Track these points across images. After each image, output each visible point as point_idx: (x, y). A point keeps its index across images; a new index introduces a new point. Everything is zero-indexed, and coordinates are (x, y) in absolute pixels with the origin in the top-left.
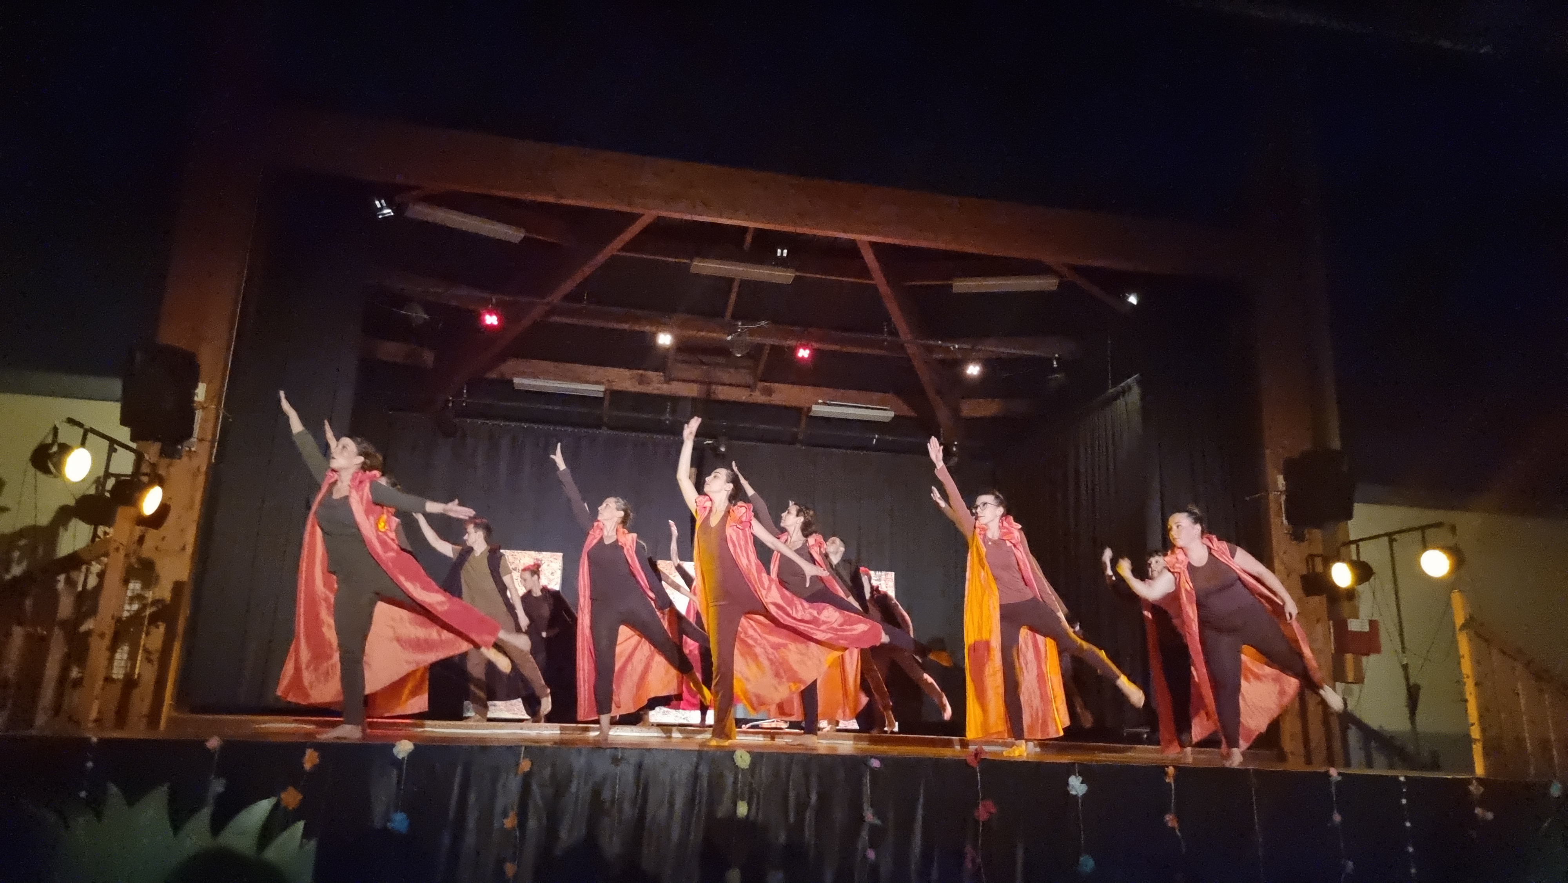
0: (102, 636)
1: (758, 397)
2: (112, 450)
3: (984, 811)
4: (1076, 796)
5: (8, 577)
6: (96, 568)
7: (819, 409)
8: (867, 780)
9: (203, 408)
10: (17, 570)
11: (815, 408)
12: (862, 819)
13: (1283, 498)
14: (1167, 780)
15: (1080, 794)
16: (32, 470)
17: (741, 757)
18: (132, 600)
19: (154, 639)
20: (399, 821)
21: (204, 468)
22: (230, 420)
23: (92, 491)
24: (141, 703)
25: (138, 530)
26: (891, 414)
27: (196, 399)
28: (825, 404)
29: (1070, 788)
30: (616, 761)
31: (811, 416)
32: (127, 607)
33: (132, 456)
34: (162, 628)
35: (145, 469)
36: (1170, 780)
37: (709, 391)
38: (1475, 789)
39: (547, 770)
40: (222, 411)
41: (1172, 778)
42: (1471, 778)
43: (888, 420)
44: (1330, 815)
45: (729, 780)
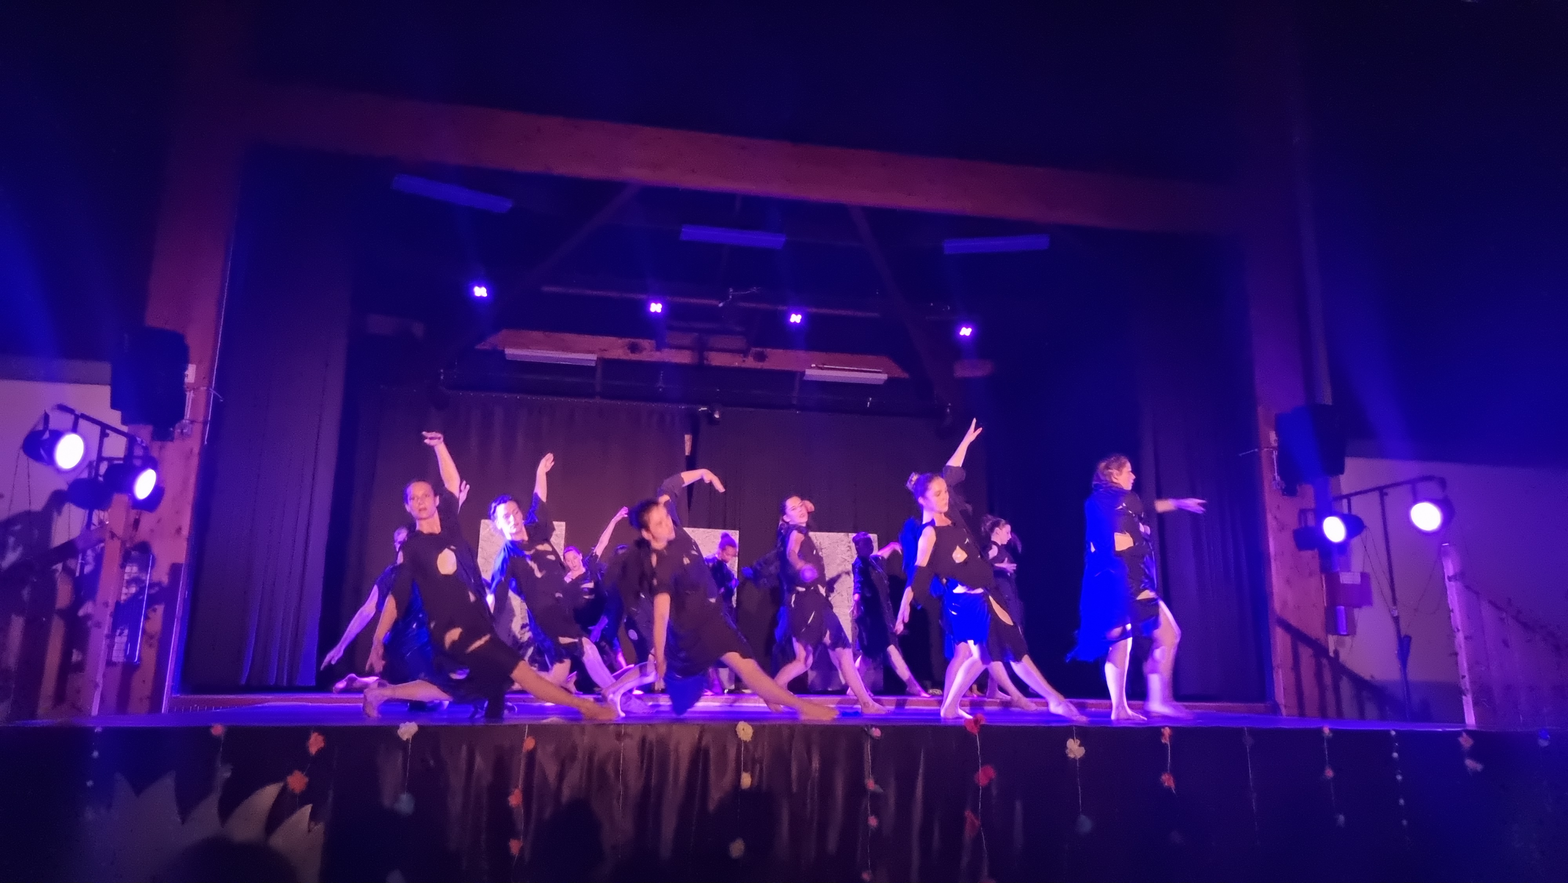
0: (101, 620)
1: (750, 363)
2: (103, 435)
3: (984, 775)
4: (1074, 759)
5: (5, 565)
6: (92, 554)
7: (813, 373)
8: (868, 747)
9: (194, 390)
10: (12, 558)
11: (808, 372)
12: (863, 789)
13: (1275, 454)
14: (1163, 741)
15: (1078, 757)
16: (23, 457)
17: (743, 730)
18: (129, 583)
19: (155, 621)
20: (405, 803)
21: (196, 450)
22: (221, 401)
23: (85, 475)
24: (142, 685)
25: (133, 513)
26: (884, 377)
27: (186, 380)
28: (818, 368)
29: (1068, 751)
30: (618, 736)
31: (806, 381)
32: (124, 590)
33: (122, 441)
34: (160, 609)
35: (138, 452)
36: (1166, 740)
37: (702, 358)
38: (1466, 742)
39: (550, 748)
40: (213, 392)
41: (1168, 739)
42: (1462, 730)
43: (882, 383)
44: (1322, 770)
45: (732, 753)
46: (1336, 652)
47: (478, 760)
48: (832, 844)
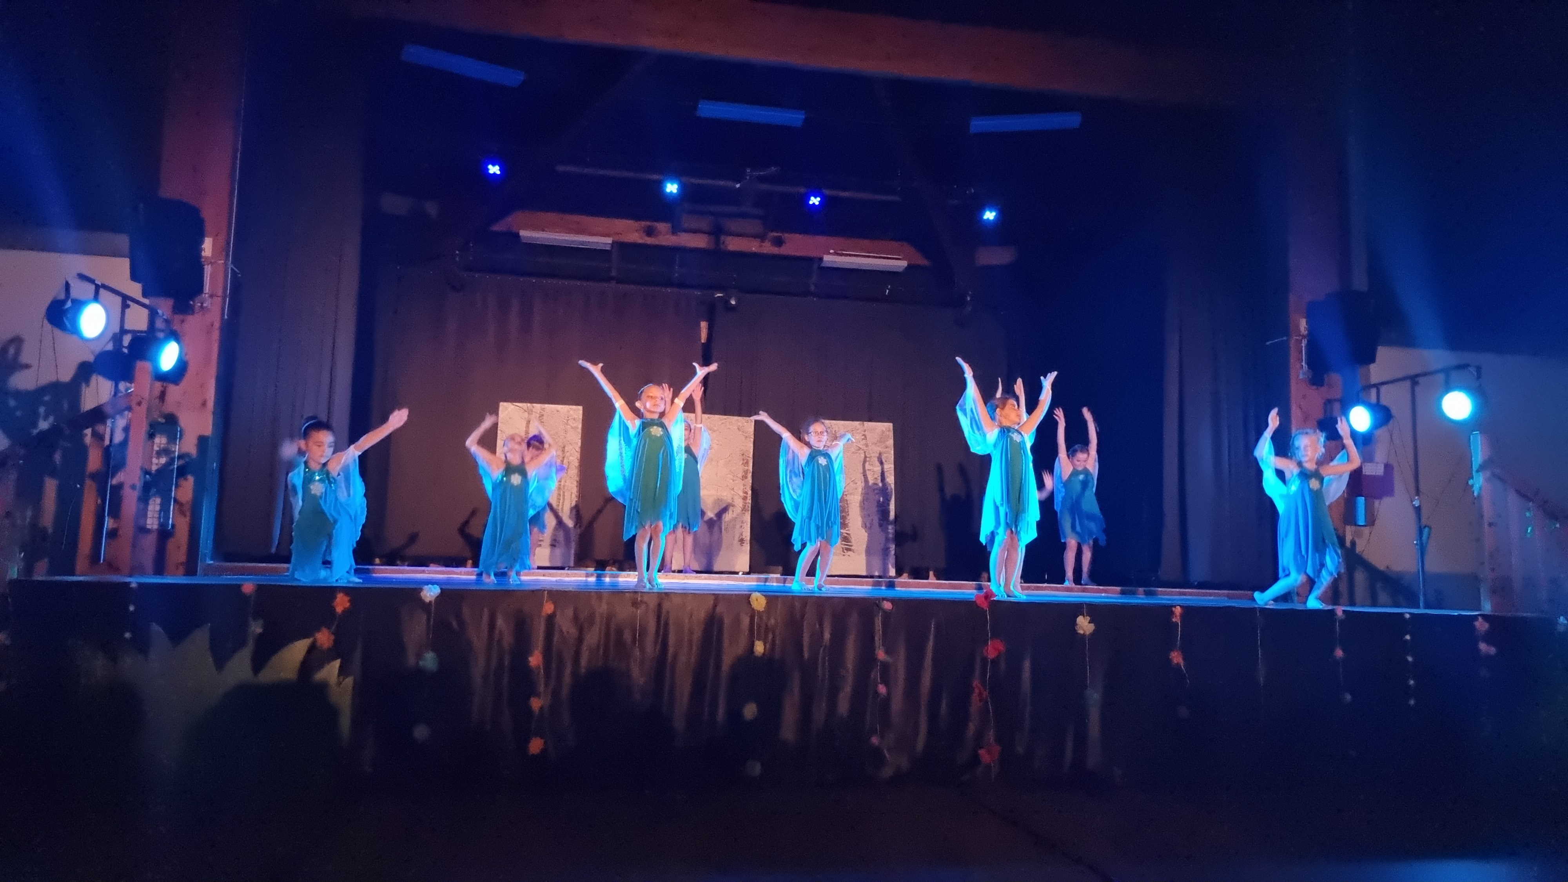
0: (133, 487)
1: (768, 248)
2: (125, 306)
3: (993, 648)
4: (1084, 635)
5: (35, 432)
6: (121, 422)
7: (830, 259)
8: (878, 622)
9: (211, 263)
10: (44, 425)
11: (827, 258)
12: (873, 659)
13: (1304, 343)
14: (1174, 620)
15: (1088, 633)
16: (48, 326)
17: (757, 600)
18: (159, 454)
19: (186, 489)
20: (429, 661)
21: (217, 325)
22: (240, 275)
23: (110, 347)
24: (178, 550)
25: (158, 385)
26: (904, 264)
27: (203, 254)
28: (836, 254)
29: (1077, 627)
30: (635, 604)
31: (824, 267)
32: (155, 460)
33: (145, 312)
34: (191, 479)
35: (159, 324)
36: (1176, 619)
37: (717, 242)
38: (1481, 626)
39: (570, 612)
40: (230, 266)
41: (1179, 618)
42: (1478, 615)
43: (901, 270)
44: (1332, 651)
45: (746, 621)
46: (1353, 543)
47: (500, 622)
48: (843, 706)
